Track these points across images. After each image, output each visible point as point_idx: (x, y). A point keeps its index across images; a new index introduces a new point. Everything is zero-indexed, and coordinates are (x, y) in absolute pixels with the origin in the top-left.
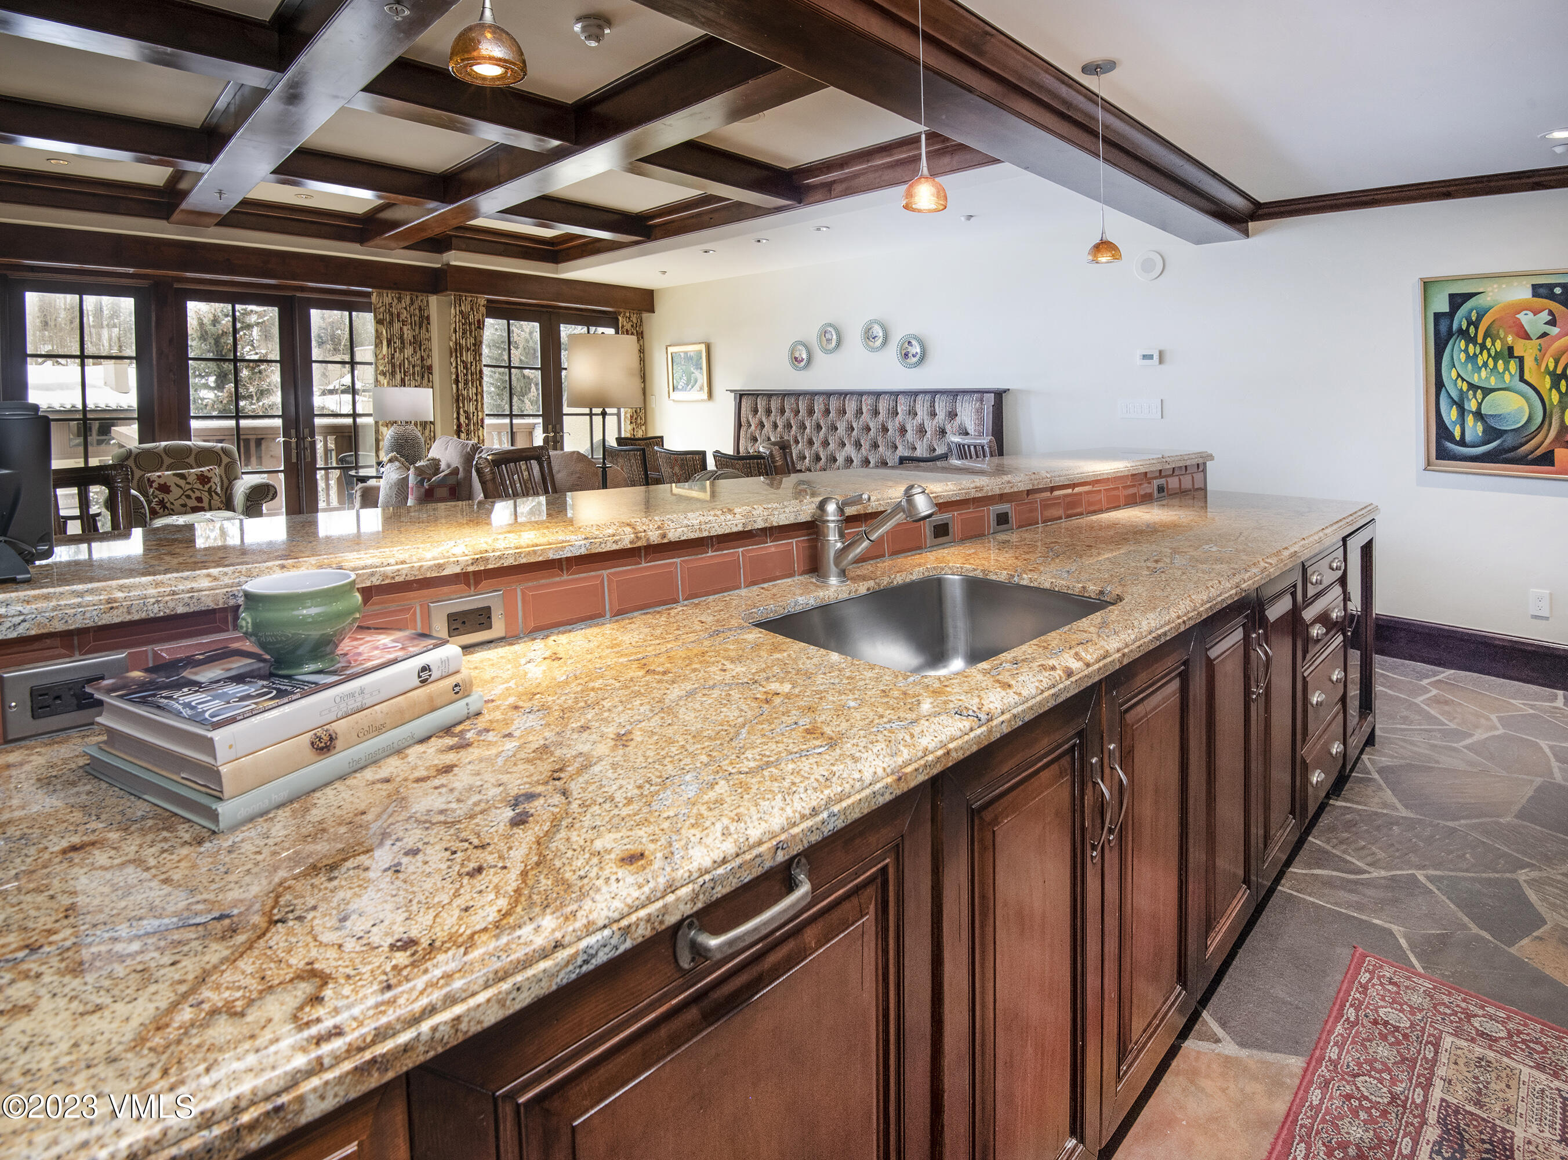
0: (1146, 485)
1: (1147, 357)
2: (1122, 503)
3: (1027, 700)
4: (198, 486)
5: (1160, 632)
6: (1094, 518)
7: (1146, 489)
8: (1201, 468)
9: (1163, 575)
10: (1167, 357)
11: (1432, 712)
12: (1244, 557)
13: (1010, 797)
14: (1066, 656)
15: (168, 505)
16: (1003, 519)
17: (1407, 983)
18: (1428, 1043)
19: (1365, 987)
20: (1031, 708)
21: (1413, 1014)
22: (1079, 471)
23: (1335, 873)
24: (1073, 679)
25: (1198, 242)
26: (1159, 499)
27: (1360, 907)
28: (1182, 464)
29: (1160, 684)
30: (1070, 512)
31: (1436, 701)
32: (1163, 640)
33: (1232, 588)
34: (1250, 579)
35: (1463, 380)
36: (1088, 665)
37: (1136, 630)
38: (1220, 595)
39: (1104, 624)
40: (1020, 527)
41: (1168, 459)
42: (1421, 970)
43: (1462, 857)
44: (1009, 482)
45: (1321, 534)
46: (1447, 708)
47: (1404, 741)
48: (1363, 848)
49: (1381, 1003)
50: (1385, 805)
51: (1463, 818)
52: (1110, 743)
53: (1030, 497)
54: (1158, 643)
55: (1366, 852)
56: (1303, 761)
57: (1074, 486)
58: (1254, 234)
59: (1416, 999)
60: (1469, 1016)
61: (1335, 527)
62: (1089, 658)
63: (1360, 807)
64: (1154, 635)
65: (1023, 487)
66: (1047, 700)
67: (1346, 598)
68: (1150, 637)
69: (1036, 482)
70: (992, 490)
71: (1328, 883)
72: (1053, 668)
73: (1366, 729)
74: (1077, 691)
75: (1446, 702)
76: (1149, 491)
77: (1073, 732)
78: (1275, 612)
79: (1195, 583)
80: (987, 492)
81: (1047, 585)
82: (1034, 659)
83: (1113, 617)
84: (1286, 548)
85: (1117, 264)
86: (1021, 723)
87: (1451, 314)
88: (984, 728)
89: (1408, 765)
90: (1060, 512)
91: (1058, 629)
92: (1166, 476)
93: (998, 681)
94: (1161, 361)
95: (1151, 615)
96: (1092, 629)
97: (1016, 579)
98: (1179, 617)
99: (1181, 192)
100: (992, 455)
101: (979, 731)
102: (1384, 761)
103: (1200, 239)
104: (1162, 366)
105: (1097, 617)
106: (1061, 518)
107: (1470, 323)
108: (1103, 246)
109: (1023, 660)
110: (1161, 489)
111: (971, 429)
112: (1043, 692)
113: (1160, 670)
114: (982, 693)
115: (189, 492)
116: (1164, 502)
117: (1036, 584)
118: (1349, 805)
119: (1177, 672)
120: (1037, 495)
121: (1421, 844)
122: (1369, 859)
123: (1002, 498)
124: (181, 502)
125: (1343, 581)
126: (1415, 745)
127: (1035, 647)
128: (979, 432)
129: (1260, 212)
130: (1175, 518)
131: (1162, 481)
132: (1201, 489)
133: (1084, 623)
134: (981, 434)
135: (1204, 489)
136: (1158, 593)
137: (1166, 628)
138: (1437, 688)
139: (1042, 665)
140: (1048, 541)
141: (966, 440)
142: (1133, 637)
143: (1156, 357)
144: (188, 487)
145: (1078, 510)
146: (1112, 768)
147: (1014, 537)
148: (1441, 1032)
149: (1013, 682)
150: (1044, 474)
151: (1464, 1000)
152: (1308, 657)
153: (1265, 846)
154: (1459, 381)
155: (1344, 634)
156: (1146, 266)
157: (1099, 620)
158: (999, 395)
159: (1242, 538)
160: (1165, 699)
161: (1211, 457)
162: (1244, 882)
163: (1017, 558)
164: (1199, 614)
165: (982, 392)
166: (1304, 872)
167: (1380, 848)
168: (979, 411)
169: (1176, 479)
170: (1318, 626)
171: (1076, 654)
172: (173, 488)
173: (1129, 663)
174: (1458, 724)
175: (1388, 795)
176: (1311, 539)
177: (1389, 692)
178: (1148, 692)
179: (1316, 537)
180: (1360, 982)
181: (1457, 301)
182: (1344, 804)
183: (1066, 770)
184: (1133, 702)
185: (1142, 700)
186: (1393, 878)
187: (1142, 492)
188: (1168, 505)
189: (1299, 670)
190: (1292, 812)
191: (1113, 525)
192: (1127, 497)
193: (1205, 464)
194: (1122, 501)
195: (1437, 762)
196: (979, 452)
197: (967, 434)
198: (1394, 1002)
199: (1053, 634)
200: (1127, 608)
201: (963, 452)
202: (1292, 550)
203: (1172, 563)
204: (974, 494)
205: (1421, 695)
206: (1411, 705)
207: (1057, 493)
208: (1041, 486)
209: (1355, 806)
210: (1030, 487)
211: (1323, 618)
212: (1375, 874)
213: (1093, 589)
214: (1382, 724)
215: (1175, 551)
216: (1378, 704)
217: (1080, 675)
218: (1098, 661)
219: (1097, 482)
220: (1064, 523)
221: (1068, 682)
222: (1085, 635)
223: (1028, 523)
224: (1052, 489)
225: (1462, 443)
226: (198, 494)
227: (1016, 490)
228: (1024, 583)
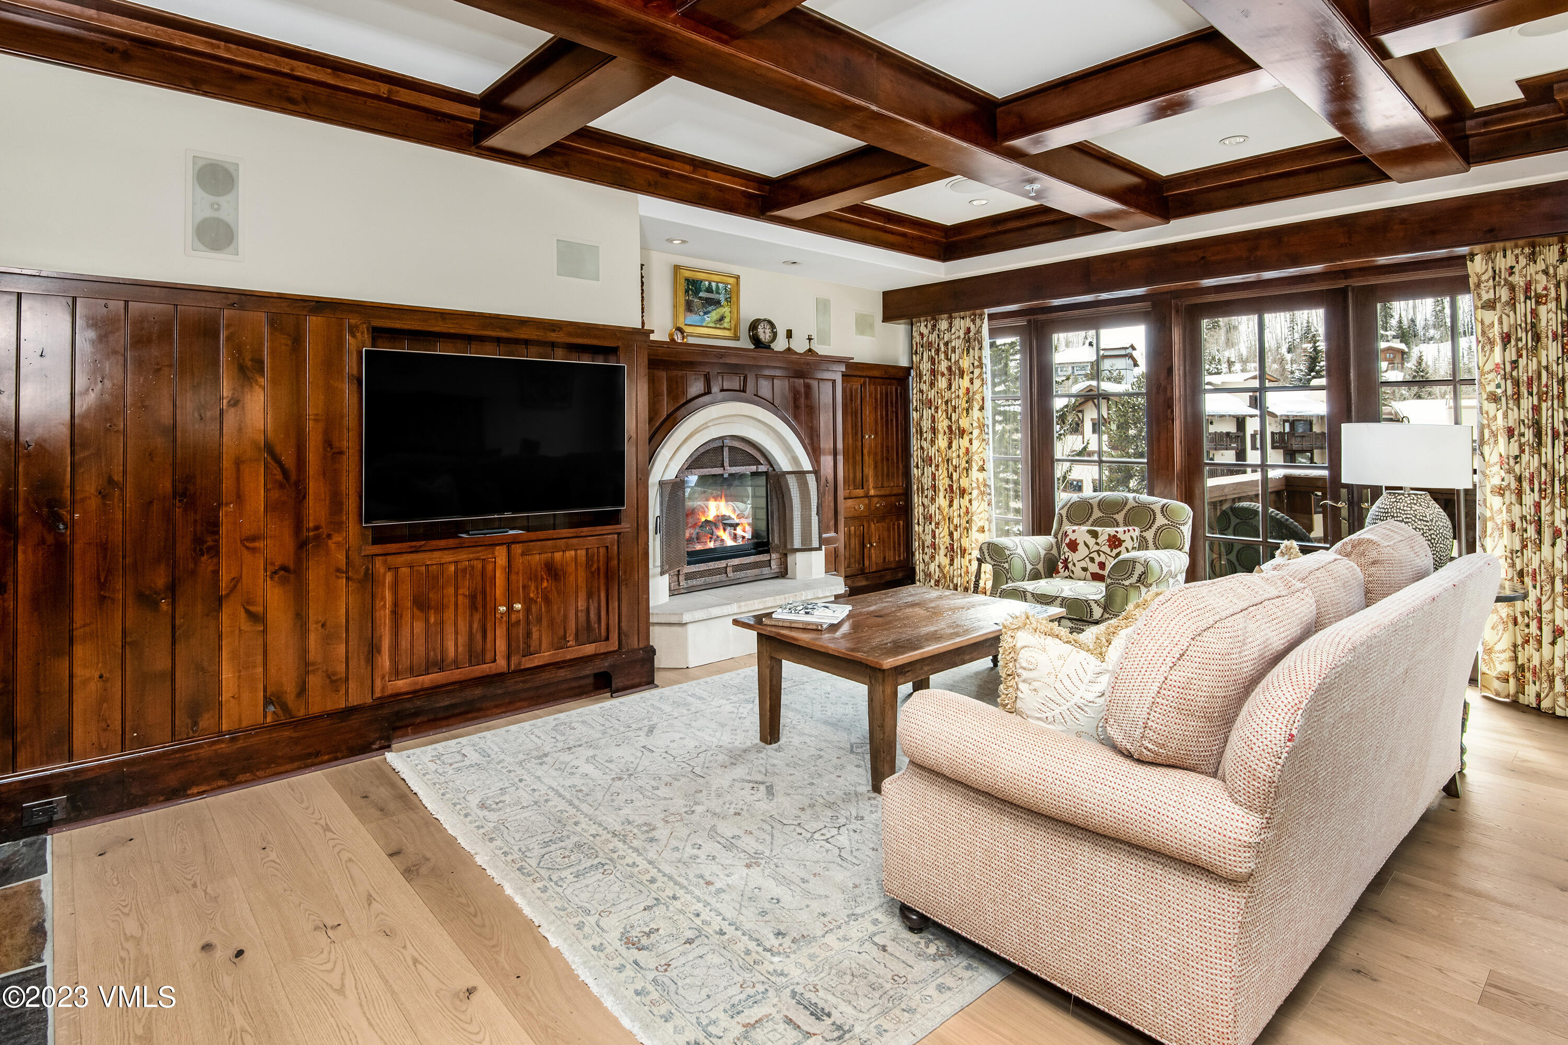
4: (1106, 549)
15: (1070, 565)
115: (1095, 555)
124: (1083, 564)
144: (1096, 548)
172: (1081, 547)
226: (1102, 558)
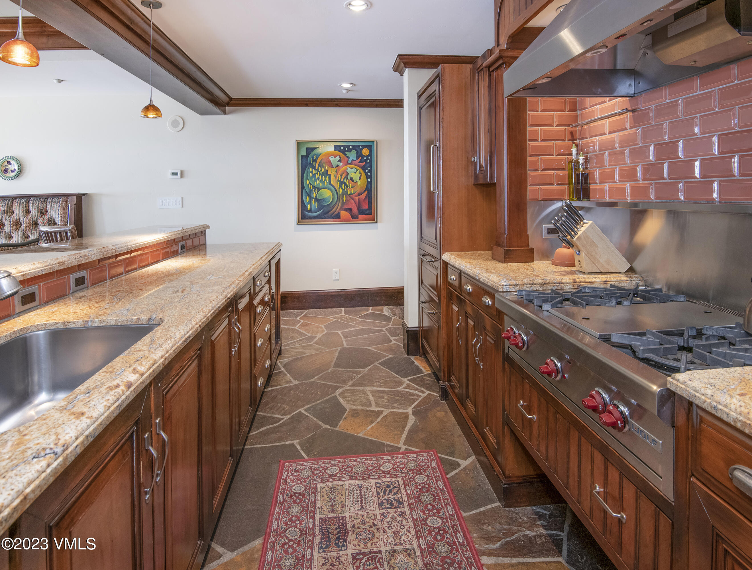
0: (175, 246)
1: (173, 174)
2: (161, 258)
3: (98, 418)
5: (186, 337)
6: (144, 270)
7: (174, 248)
8: (203, 233)
9: (187, 299)
10: (185, 174)
11: (302, 331)
12: (228, 280)
13: (83, 497)
14: (126, 373)
16: (80, 282)
17: (302, 467)
18: (312, 493)
19: (285, 480)
20: (101, 424)
21: (305, 482)
22: (134, 242)
23: (269, 427)
24: (132, 389)
25: (202, 114)
26: (181, 253)
27: (280, 439)
28: (193, 232)
29: (186, 367)
30: (128, 269)
31: (303, 325)
32: (188, 341)
33: (223, 299)
34: (232, 291)
35: (311, 185)
36: (142, 375)
37: (173, 340)
38: (217, 304)
39: (153, 342)
40: (93, 284)
41: (186, 230)
42: (306, 458)
43: (317, 394)
44: (85, 256)
45: (261, 261)
46: (307, 328)
47: (292, 348)
48: (280, 407)
49: (293, 484)
50: (287, 382)
51: (316, 376)
52: (156, 419)
53: (100, 264)
54: (186, 343)
55: (281, 409)
56: (255, 375)
57: (131, 252)
58: (229, 114)
59: (306, 473)
60: (325, 469)
61: (266, 256)
62: (142, 369)
63: (277, 387)
64: (183, 339)
65: (95, 258)
66: (113, 412)
67: (271, 289)
68: (181, 342)
69: (105, 253)
70: (71, 263)
71: (267, 433)
72: (118, 386)
73: (278, 348)
74: (134, 396)
75: (307, 325)
76: (176, 249)
77: (133, 423)
78: (242, 305)
79: (205, 300)
80: (68, 265)
81: (113, 323)
82: (103, 384)
83: (158, 335)
84: (247, 271)
85: (159, 120)
86: (92, 439)
87: (307, 157)
88: (60, 459)
89: (295, 359)
90: (121, 269)
91: (120, 354)
92: (186, 240)
93: (73, 413)
94: (182, 176)
95: (181, 327)
96: (145, 348)
97: (89, 323)
98: (197, 324)
99: (194, 85)
100: (73, 238)
101: (55, 464)
102: (286, 360)
103: (203, 112)
104: (182, 179)
105: (147, 338)
106: (122, 274)
107: (314, 160)
108: (151, 108)
109: (94, 388)
110: (183, 247)
111: (58, 220)
112: (109, 407)
113: (187, 358)
114: (59, 430)
116: (184, 254)
117: (104, 324)
118: (273, 388)
119: (196, 356)
120: (106, 262)
121: (302, 395)
122: (283, 412)
123: (80, 267)
125: (269, 282)
126: (297, 349)
127: (103, 374)
128: (64, 222)
129: (232, 102)
130: (191, 263)
131: (183, 243)
132: (203, 244)
133: (139, 345)
134: (65, 224)
135: (205, 244)
136: (185, 311)
137: (190, 333)
138: (303, 320)
139: (109, 387)
140: (113, 291)
141: (53, 229)
142: (171, 345)
143: (179, 174)
145: (134, 267)
146: (158, 434)
147: (88, 293)
148: (316, 484)
149: (85, 410)
150: (111, 247)
151: (323, 463)
152: (256, 322)
153: (239, 430)
154: (310, 185)
155: (270, 306)
156: (175, 124)
157: (149, 340)
158: (80, 198)
159: (226, 269)
160: (189, 376)
161: (208, 227)
162: (230, 456)
163: (90, 308)
164: (208, 318)
165: (66, 196)
166: (256, 432)
167: (287, 405)
168: (64, 208)
169: (191, 241)
170: (260, 306)
171: (134, 369)
173: (169, 362)
174: (311, 334)
175: (289, 377)
176: (257, 264)
177: (286, 327)
178: (179, 375)
179: (259, 263)
180: (283, 479)
181: (310, 150)
182: (271, 389)
183: (127, 452)
184: (171, 385)
185: (176, 381)
186: (292, 417)
187: (172, 250)
188: (186, 256)
189: (253, 330)
190: (250, 405)
191: (156, 273)
192: (163, 254)
193: (205, 231)
194: (161, 257)
195: (305, 354)
196: (63, 237)
197: (54, 224)
198: (298, 480)
199: (117, 359)
200: (167, 326)
201: (50, 237)
202: (249, 271)
203: (191, 291)
204: (57, 268)
205: (297, 325)
206: (295, 331)
207: (119, 258)
208: (108, 256)
209: (276, 388)
210: (101, 257)
211: (262, 302)
212: (286, 419)
213: (144, 318)
214: (284, 343)
215: (192, 283)
216: (283, 335)
217: (137, 384)
218: (148, 370)
219: (146, 248)
220: (124, 277)
221: (129, 392)
222: (140, 353)
223: (98, 281)
224: (117, 256)
225: (310, 211)
227: (90, 260)
228: (96, 325)
